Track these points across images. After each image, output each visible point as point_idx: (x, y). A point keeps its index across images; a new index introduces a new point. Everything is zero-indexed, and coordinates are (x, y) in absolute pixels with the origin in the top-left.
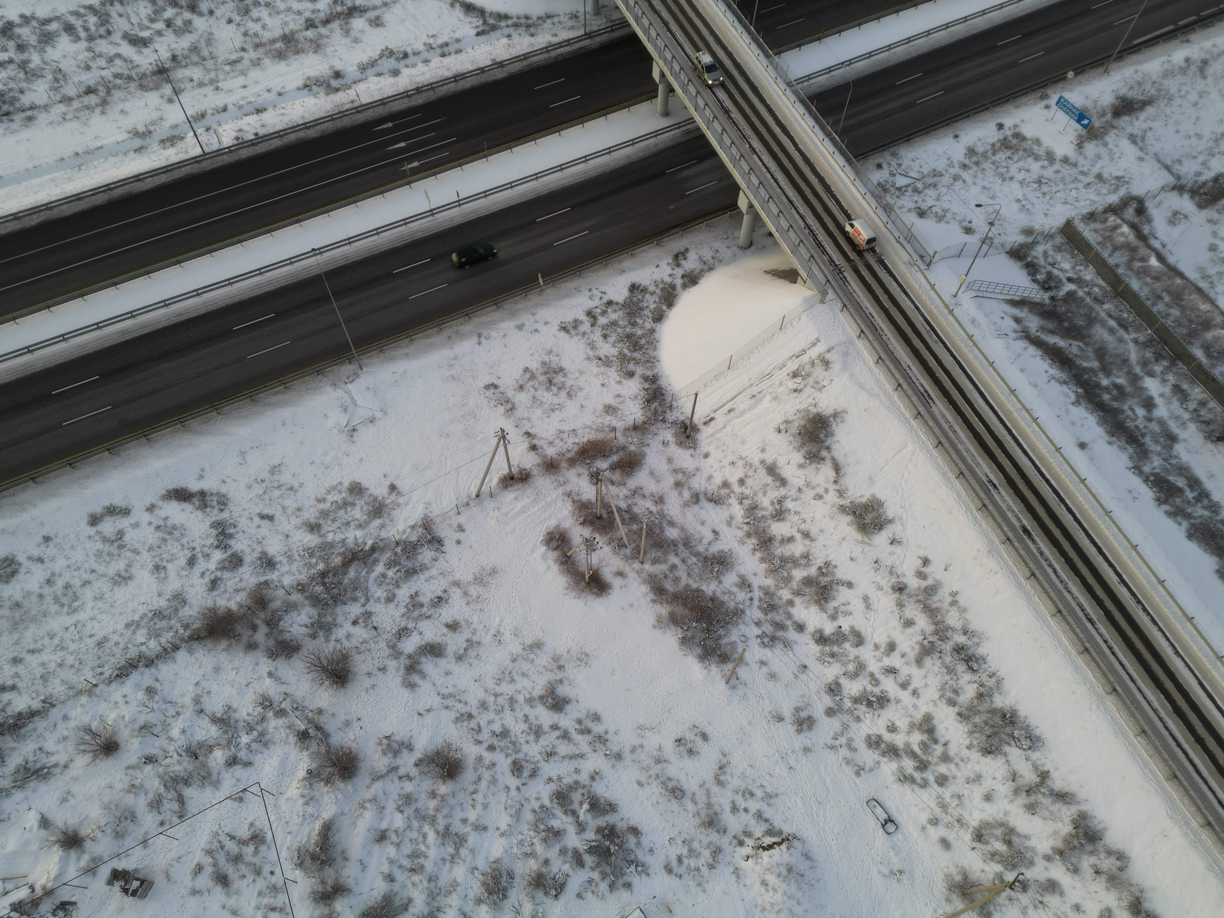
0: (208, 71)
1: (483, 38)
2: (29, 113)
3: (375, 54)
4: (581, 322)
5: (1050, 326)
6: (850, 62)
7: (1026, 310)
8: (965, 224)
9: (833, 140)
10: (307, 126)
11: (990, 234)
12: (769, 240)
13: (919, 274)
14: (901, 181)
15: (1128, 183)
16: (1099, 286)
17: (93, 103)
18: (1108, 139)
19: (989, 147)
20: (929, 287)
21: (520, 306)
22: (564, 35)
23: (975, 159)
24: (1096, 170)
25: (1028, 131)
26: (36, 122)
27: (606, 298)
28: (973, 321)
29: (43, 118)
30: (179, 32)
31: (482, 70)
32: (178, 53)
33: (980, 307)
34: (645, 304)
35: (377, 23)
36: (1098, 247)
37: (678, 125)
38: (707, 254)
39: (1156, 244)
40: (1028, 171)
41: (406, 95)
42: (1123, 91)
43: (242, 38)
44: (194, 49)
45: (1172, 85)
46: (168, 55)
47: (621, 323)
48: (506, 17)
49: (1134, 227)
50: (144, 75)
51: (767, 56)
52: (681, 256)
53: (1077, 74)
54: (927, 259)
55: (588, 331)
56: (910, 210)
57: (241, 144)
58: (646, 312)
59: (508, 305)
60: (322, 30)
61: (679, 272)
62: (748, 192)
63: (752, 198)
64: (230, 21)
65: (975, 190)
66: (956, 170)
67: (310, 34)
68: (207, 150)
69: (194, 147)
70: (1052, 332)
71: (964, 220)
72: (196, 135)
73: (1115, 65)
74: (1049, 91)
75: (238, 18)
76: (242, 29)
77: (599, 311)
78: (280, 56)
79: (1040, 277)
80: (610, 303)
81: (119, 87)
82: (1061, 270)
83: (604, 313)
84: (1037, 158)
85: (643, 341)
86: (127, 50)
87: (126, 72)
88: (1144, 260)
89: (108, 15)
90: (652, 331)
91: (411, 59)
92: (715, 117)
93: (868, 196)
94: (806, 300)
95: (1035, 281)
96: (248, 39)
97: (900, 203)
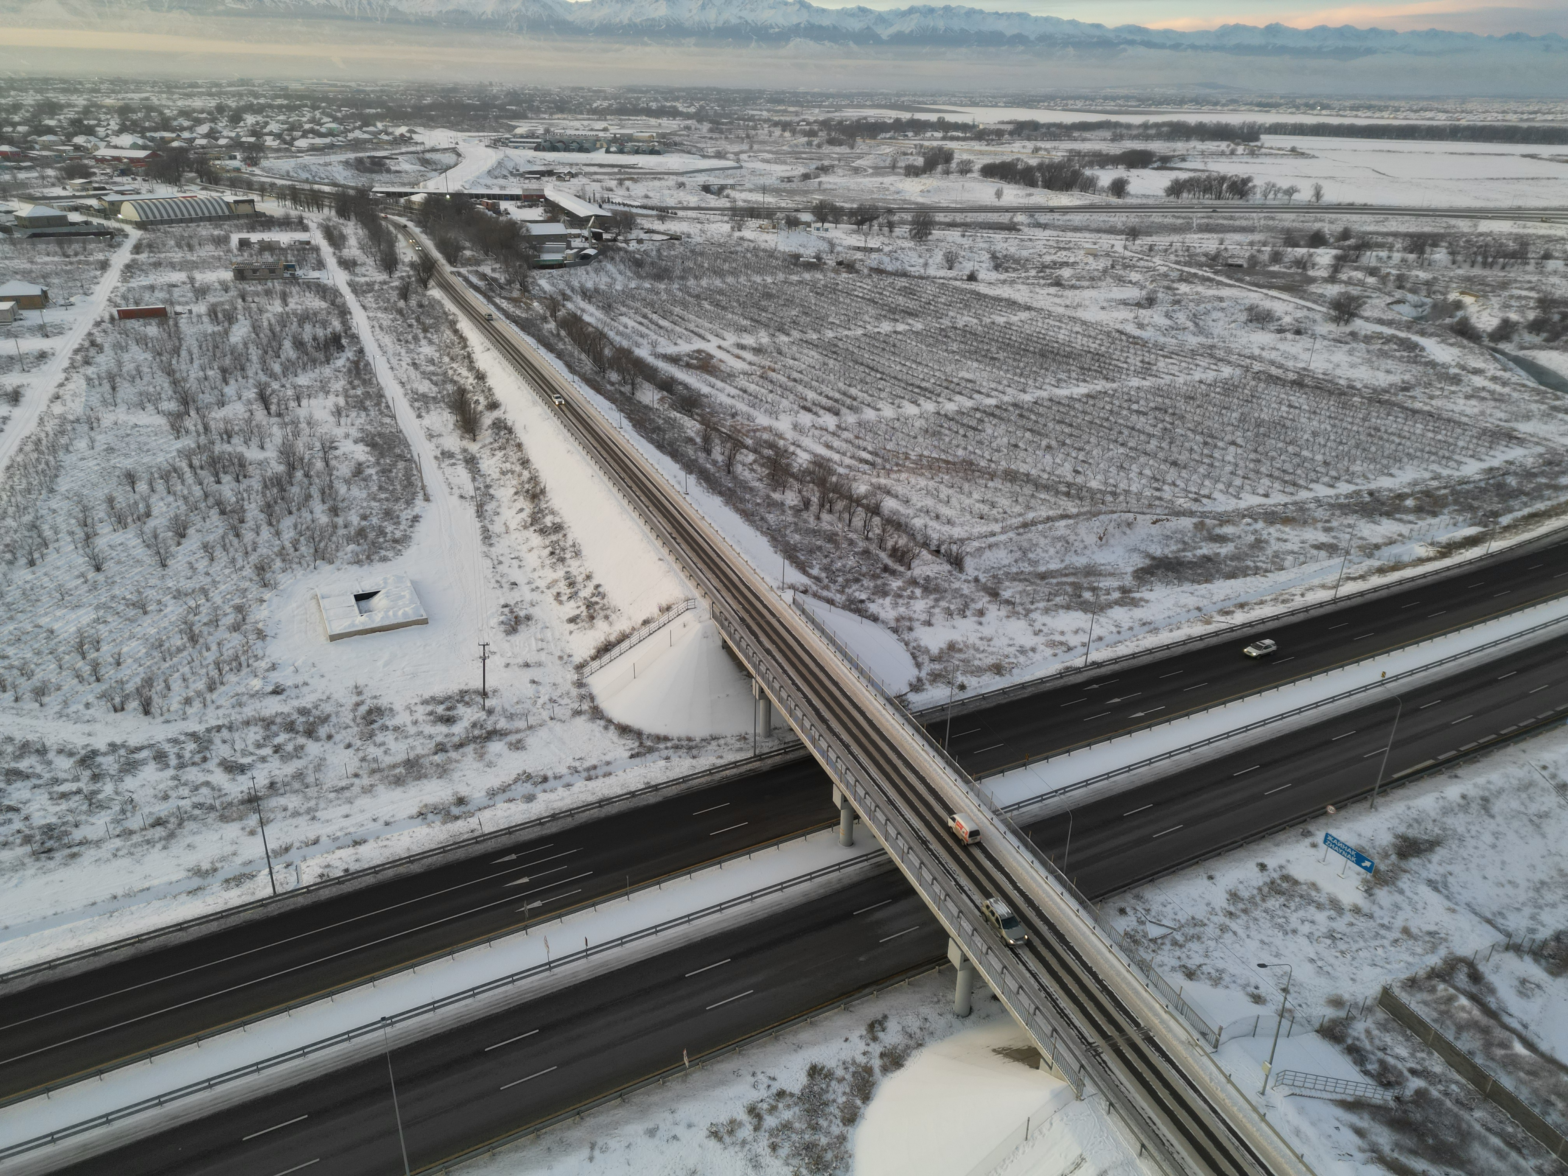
0: (309, 799)
1: (637, 760)
2: (75, 850)
3: (509, 779)
4: (741, 1124)
5: (1409, 1142)
6: (1064, 790)
7: (1366, 1116)
8: (1251, 989)
9: (1058, 878)
10: (411, 859)
11: (1288, 1005)
12: (994, 1005)
13: (1205, 1059)
14: (1154, 931)
15: (1446, 940)
16: (1457, 1083)
17: (157, 836)
18: (1400, 884)
19: (1255, 892)
20: (1223, 1080)
21: (655, 1098)
22: (730, 757)
23: (1241, 906)
24: (1399, 923)
25: (1298, 872)
26: (79, 860)
27: (776, 1087)
28: (1297, 1132)
29: (90, 854)
30: (286, 758)
31: (633, 794)
32: (278, 780)
33: (1301, 1111)
34: (830, 1096)
35: (518, 746)
36: (1436, 1026)
37: (866, 857)
38: (914, 1024)
39: (1514, 1024)
40: (1313, 922)
41: (539, 822)
42: (1402, 829)
43: (358, 764)
44: (299, 775)
45: (1458, 823)
46: (267, 782)
47: (797, 1125)
48: (666, 739)
49: (1472, 997)
50: (230, 804)
51: (967, 782)
52: (877, 1027)
53: (1338, 809)
54: (1213, 1038)
55: (750, 1139)
56: (1173, 969)
57: (325, 882)
58: (833, 1109)
59: (639, 1098)
60: (453, 755)
61: (876, 1049)
62: (959, 940)
63: (965, 948)
64: (349, 746)
65: (1252, 945)
66: (1221, 919)
67: (437, 758)
68: (279, 890)
69: (265, 887)
70: (1414, 1152)
71: (1248, 985)
72: (271, 873)
73: (1379, 800)
74: (1312, 828)
75: (359, 743)
76: (361, 754)
77: (765, 1106)
78: (398, 781)
79: (1372, 1067)
80: (781, 1094)
81: (195, 818)
82: (1397, 1058)
83: (773, 1109)
84: (1320, 907)
85: (829, 1156)
86: (219, 777)
87: (209, 801)
88: (1504, 1045)
89: (210, 741)
90: (842, 1139)
91: (551, 783)
92: (910, 848)
93: (1115, 949)
94: (1057, 1095)
95: (1366, 1073)
96: (364, 764)
97: (1159, 959)
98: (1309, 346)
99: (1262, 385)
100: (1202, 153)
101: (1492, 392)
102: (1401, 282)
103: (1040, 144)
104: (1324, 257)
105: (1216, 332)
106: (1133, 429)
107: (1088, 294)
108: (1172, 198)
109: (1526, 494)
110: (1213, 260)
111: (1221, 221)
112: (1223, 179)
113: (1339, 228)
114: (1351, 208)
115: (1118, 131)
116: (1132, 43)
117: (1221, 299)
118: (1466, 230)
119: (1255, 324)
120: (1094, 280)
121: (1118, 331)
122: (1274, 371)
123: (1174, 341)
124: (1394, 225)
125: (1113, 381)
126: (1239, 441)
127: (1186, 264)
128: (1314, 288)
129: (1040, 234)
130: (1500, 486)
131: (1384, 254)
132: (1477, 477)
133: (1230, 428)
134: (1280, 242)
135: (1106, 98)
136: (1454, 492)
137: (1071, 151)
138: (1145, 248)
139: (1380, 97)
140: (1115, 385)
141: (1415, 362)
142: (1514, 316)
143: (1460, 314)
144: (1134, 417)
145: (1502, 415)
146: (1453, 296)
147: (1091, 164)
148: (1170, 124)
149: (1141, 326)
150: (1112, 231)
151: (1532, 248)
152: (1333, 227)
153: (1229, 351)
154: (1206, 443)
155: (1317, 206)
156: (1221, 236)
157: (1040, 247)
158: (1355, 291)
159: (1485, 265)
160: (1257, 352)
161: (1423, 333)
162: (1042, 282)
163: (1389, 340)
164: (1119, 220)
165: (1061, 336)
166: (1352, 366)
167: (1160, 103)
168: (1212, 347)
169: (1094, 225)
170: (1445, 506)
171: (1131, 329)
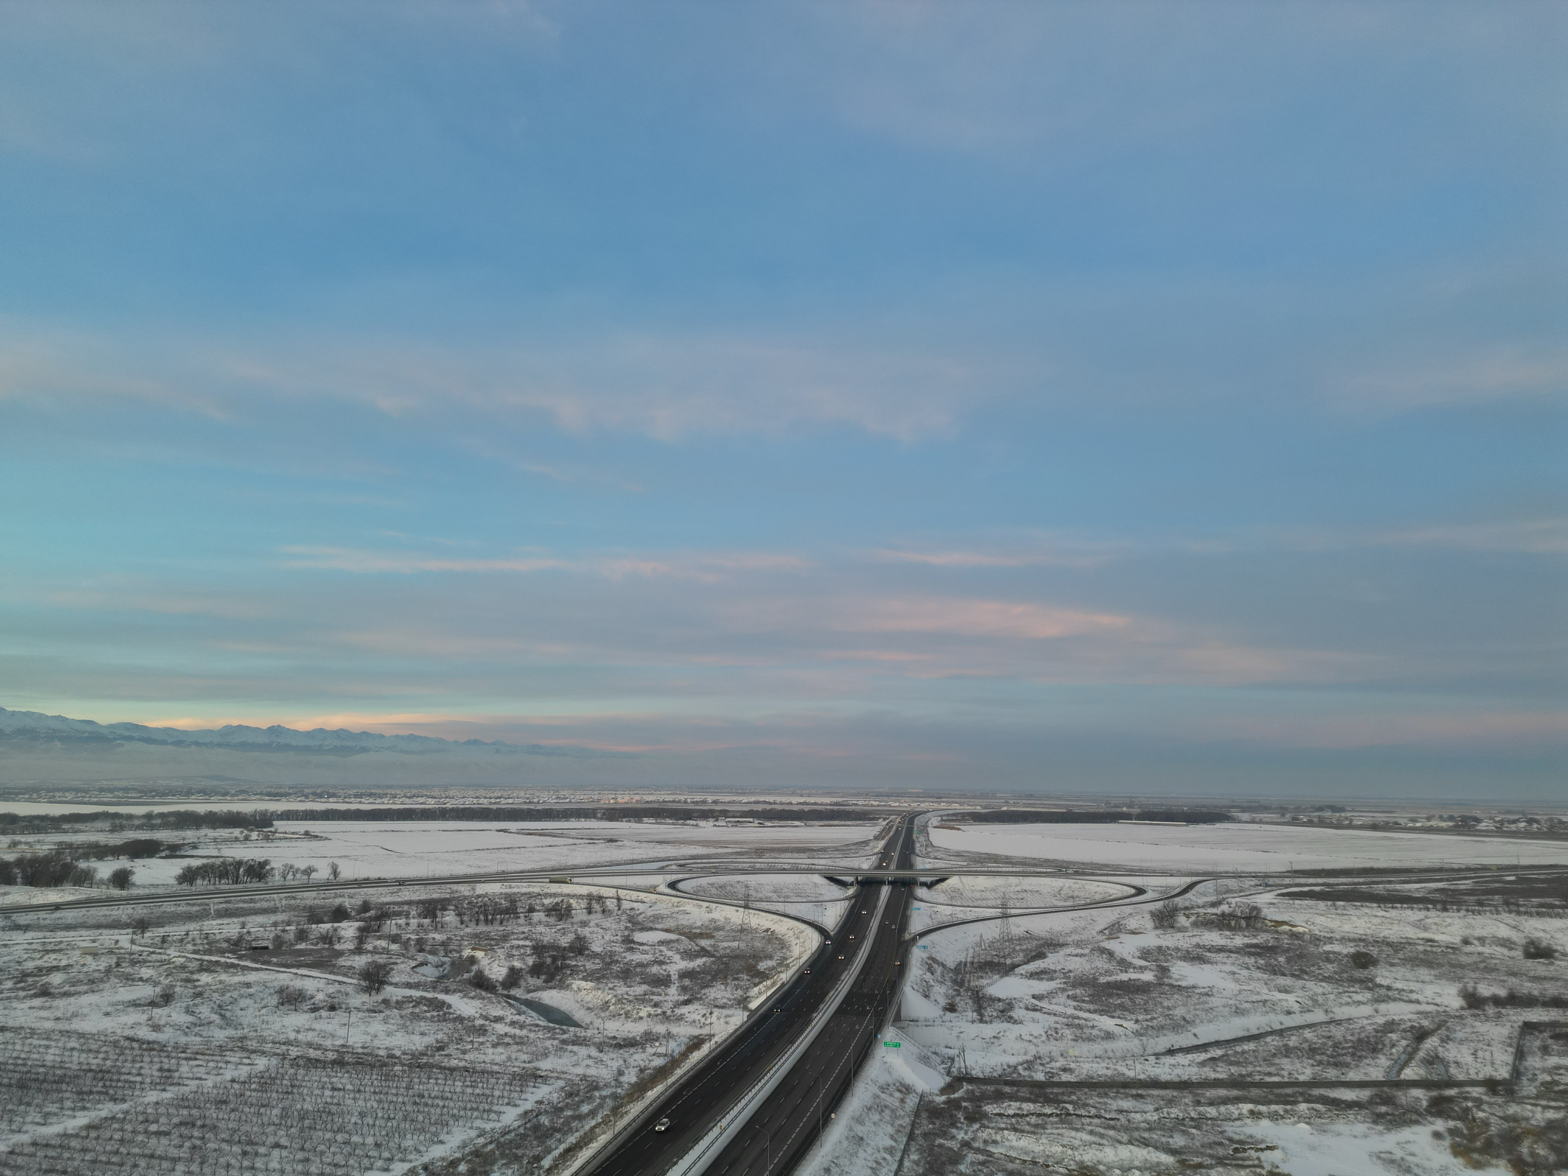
98: (345, 1021)
99: (302, 1071)
100: (215, 840)
101: (513, 1037)
102: (421, 946)
103: (18, 838)
104: (349, 930)
105: (245, 1021)
106: (152, 1156)
107: (86, 1000)
108: (185, 886)
109: (558, 1130)
110: (236, 945)
111: (241, 905)
112: (239, 864)
113: (358, 901)
114: (366, 883)
115: (118, 822)
116: (130, 738)
117: (248, 985)
118: (467, 894)
119: (287, 1006)
120: (93, 983)
121: (128, 1038)
122: (313, 1054)
123: (198, 1039)
124: (407, 894)
125: (124, 1101)
126: (284, 1141)
127: (205, 952)
128: (342, 961)
129: (19, 937)
130: (537, 1128)
131: (402, 921)
132: (516, 1124)
133: (272, 1128)
134: (303, 920)
135: (101, 790)
136: (500, 1145)
137: (60, 843)
138: (158, 940)
139: (378, 787)
140: (125, 1106)
141: (445, 1020)
142: (517, 964)
143: (475, 968)
144: (153, 1141)
145: (525, 1057)
146: (467, 953)
147: (86, 856)
148: (177, 814)
149: (157, 1028)
150: (116, 925)
151: (519, 904)
152: (353, 901)
153: (262, 1040)
154: (245, 1153)
155: (335, 883)
156: (242, 919)
157: (19, 952)
158: (381, 959)
159: (487, 921)
160: (292, 1035)
161: (447, 991)
162: (22, 994)
163: (418, 1002)
164: (123, 913)
165: (49, 1058)
166: (389, 1034)
167: (164, 795)
168: (243, 1038)
169: (91, 921)
170: (493, 1163)
171: (145, 1033)
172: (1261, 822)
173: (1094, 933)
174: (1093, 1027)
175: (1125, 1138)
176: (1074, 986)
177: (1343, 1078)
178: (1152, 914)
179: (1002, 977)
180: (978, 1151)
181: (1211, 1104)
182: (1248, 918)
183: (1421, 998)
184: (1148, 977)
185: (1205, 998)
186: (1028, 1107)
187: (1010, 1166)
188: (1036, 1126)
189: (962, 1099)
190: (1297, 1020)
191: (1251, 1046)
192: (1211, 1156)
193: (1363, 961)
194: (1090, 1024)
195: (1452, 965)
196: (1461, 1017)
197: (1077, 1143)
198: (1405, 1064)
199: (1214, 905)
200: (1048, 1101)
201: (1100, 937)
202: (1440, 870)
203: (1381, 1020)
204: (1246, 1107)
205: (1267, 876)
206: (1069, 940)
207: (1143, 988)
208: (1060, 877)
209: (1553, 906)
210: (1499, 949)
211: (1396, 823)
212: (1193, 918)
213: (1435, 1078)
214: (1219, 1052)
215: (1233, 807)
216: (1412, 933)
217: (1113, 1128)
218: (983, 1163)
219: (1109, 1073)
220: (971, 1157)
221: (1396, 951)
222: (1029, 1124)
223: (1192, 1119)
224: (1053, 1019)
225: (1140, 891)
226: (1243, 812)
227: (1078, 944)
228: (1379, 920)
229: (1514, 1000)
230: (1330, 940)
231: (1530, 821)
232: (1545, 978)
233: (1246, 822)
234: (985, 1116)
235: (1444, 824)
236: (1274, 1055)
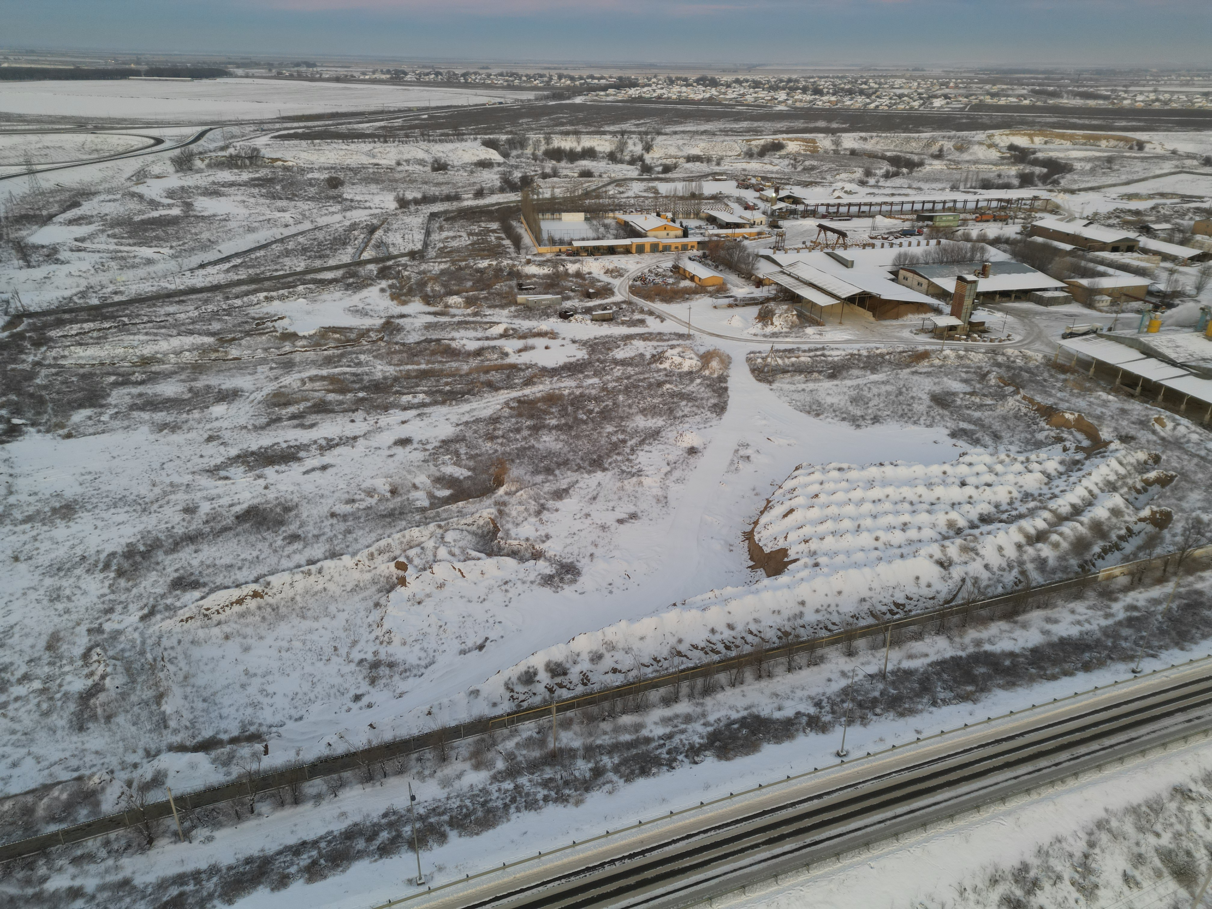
172: (253, 76)
173: (123, 180)
174: (135, 257)
175: (175, 332)
176: (112, 226)
177: (325, 265)
178: (172, 160)
179: (41, 227)
180: (50, 366)
181: (237, 297)
182: (250, 158)
183: (372, 205)
184: (176, 212)
185: (224, 223)
186: (87, 326)
187: (81, 371)
188: (99, 338)
189: (26, 331)
190: (292, 230)
191: (262, 253)
192: (241, 332)
193: (334, 183)
194: (132, 255)
195: (390, 181)
196: (396, 215)
197: (136, 343)
198: (364, 250)
199: (223, 149)
200: (105, 318)
201: (129, 184)
202: (382, 112)
203: (347, 223)
204: (262, 295)
205: (262, 122)
206: (101, 188)
207: (173, 221)
208: (80, 132)
209: (448, 135)
210: (417, 167)
211: (352, 76)
212: (207, 161)
213: (381, 255)
214: (239, 261)
215: (230, 63)
216: (366, 160)
217: (164, 327)
218: (57, 374)
219: (154, 289)
220: (44, 372)
221: (356, 174)
222: (91, 338)
223: (224, 310)
224: (97, 255)
225: (159, 141)
226: (238, 67)
227: (109, 191)
228: (343, 153)
229: (426, 200)
230: (311, 170)
231: (437, 74)
232: (443, 183)
233: (241, 77)
234: (51, 339)
235: (384, 77)
236: (279, 257)
